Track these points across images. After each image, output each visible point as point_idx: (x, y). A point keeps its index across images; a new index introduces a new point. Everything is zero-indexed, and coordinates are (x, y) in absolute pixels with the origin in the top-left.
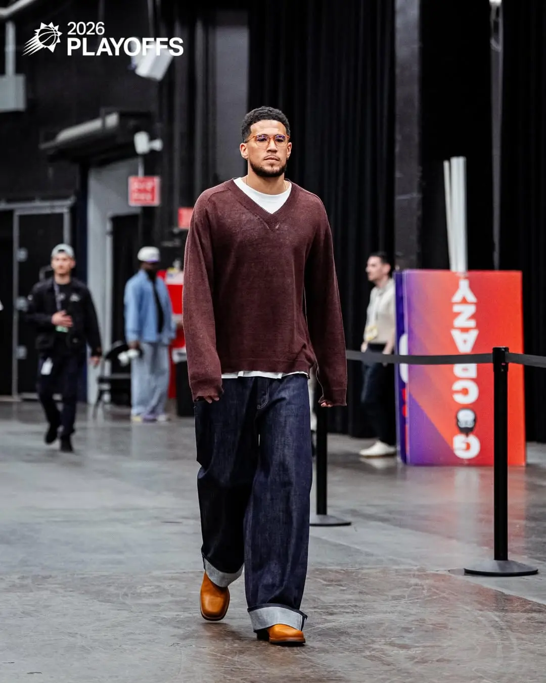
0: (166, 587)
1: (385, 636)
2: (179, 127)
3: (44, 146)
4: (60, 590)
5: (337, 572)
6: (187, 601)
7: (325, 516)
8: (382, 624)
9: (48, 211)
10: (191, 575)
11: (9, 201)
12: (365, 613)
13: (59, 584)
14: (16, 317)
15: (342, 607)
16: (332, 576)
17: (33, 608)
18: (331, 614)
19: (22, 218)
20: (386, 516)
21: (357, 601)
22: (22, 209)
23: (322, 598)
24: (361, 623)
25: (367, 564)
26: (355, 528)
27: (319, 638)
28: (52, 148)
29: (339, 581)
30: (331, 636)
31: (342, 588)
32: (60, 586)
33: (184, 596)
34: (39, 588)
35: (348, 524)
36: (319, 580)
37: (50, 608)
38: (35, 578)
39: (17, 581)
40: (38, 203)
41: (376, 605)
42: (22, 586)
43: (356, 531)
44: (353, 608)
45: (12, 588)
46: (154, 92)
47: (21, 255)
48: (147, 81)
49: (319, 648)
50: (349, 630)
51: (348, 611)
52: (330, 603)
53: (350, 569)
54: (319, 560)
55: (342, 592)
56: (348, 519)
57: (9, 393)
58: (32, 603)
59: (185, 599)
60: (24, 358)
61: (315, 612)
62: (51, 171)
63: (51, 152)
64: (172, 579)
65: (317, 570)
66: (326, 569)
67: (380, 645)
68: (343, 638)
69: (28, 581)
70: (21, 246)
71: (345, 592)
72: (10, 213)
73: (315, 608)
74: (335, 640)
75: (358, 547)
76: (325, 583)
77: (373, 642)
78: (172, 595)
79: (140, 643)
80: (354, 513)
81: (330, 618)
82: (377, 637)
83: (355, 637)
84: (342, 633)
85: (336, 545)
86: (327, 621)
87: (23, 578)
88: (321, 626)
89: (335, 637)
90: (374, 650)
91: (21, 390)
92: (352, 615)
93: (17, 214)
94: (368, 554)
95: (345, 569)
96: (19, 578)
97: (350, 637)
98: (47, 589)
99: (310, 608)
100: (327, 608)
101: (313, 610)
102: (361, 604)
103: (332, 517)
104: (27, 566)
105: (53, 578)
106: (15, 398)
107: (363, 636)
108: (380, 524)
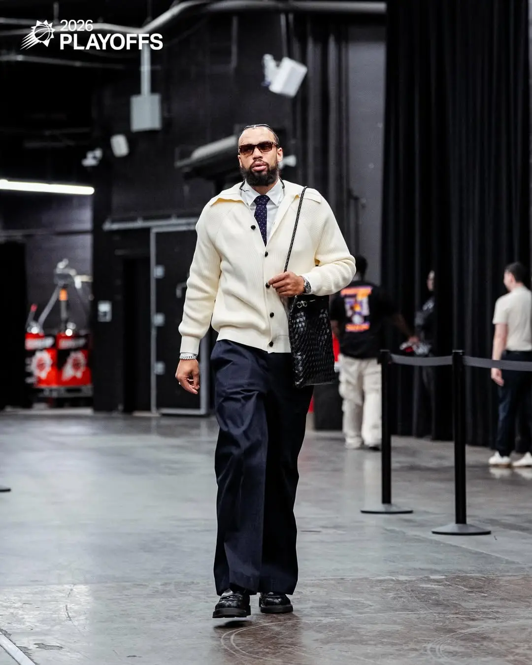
0: (308, 593)
1: (528, 641)
2: (312, 143)
3: (179, 164)
4: (203, 596)
5: (478, 579)
6: (328, 607)
7: (464, 525)
8: (524, 629)
9: (184, 228)
10: (333, 582)
11: (146, 219)
12: (507, 619)
13: (202, 590)
14: (154, 333)
15: (484, 613)
16: (473, 583)
17: (177, 613)
18: (473, 620)
19: (158, 235)
20: (526, 525)
21: (499, 607)
22: (158, 226)
23: (463, 604)
24: (504, 628)
25: (508, 571)
26: (495, 537)
27: (462, 643)
28: (187, 166)
29: (481, 588)
30: (473, 641)
31: (483, 594)
32: (203, 592)
33: (326, 603)
34: (181, 594)
35: (488, 533)
36: (460, 587)
37: (193, 613)
38: (177, 584)
39: (160, 587)
40: (174, 221)
41: (518, 611)
42: (165, 592)
43: (496, 539)
44: (495, 614)
45: (155, 593)
46: (288, 108)
47: (158, 272)
48: (280, 97)
49: (461, 652)
50: (492, 636)
51: (490, 617)
52: (472, 609)
53: (491, 577)
54: (459, 568)
55: (484, 598)
56: (488, 528)
57: (148, 409)
58: (176, 608)
59: (326, 605)
60: (162, 374)
61: (457, 617)
62: (186, 188)
63: (187, 170)
64: (313, 586)
65: (458, 577)
66: (467, 577)
67: (524, 650)
68: (485, 643)
69: (171, 587)
70: (158, 263)
71: (486, 598)
72: (147, 230)
73: (456, 614)
74: (477, 644)
75: (498, 555)
76: (467, 589)
77: (517, 647)
78: (314, 601)
79: (282, 647)
80: (493, 522)
81: (471, 623)
82: (521, 642)
83: (497, 641)
84: (484, 638)
85: (476, 553)
86: (469, 626)
87: (165, 584)
88: (463, 631)
89: (478, 641)
90: (517, 654)
91: (159, 405)
92: (494, 620)
93: (154, 231)
94: (508, 562)
95: (485, 576)
96: (161, 585)
97: (493, 642)
98: (189, 595)
99: (451, 614)
100: (469, 614)
101: (455, 616)
102: (504, 610)
103: (471, 526)
104: (170, 573)
105: (196, 584)
106: (154, 413)
107: (506, 641)
108: (521, 533)
